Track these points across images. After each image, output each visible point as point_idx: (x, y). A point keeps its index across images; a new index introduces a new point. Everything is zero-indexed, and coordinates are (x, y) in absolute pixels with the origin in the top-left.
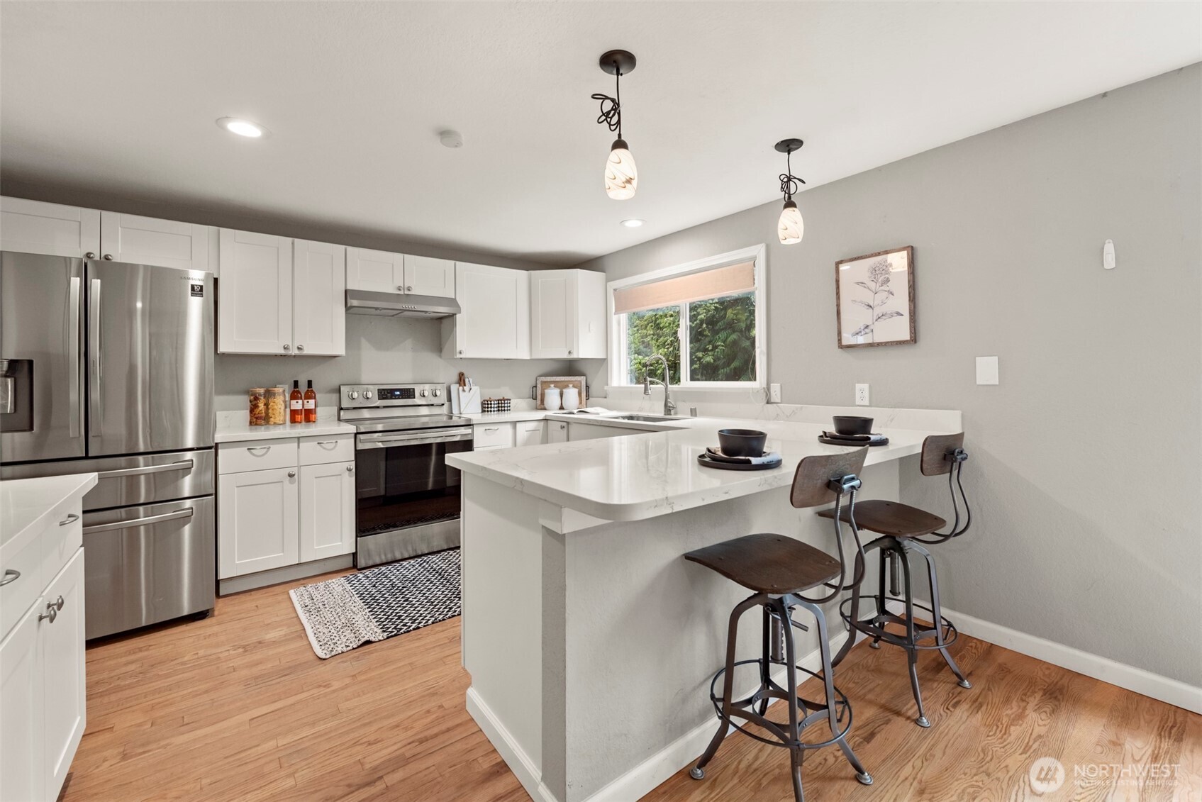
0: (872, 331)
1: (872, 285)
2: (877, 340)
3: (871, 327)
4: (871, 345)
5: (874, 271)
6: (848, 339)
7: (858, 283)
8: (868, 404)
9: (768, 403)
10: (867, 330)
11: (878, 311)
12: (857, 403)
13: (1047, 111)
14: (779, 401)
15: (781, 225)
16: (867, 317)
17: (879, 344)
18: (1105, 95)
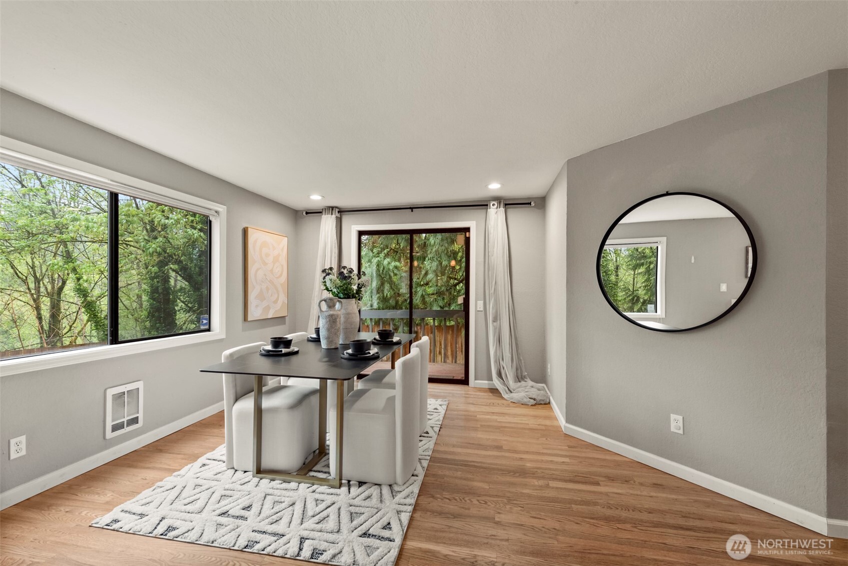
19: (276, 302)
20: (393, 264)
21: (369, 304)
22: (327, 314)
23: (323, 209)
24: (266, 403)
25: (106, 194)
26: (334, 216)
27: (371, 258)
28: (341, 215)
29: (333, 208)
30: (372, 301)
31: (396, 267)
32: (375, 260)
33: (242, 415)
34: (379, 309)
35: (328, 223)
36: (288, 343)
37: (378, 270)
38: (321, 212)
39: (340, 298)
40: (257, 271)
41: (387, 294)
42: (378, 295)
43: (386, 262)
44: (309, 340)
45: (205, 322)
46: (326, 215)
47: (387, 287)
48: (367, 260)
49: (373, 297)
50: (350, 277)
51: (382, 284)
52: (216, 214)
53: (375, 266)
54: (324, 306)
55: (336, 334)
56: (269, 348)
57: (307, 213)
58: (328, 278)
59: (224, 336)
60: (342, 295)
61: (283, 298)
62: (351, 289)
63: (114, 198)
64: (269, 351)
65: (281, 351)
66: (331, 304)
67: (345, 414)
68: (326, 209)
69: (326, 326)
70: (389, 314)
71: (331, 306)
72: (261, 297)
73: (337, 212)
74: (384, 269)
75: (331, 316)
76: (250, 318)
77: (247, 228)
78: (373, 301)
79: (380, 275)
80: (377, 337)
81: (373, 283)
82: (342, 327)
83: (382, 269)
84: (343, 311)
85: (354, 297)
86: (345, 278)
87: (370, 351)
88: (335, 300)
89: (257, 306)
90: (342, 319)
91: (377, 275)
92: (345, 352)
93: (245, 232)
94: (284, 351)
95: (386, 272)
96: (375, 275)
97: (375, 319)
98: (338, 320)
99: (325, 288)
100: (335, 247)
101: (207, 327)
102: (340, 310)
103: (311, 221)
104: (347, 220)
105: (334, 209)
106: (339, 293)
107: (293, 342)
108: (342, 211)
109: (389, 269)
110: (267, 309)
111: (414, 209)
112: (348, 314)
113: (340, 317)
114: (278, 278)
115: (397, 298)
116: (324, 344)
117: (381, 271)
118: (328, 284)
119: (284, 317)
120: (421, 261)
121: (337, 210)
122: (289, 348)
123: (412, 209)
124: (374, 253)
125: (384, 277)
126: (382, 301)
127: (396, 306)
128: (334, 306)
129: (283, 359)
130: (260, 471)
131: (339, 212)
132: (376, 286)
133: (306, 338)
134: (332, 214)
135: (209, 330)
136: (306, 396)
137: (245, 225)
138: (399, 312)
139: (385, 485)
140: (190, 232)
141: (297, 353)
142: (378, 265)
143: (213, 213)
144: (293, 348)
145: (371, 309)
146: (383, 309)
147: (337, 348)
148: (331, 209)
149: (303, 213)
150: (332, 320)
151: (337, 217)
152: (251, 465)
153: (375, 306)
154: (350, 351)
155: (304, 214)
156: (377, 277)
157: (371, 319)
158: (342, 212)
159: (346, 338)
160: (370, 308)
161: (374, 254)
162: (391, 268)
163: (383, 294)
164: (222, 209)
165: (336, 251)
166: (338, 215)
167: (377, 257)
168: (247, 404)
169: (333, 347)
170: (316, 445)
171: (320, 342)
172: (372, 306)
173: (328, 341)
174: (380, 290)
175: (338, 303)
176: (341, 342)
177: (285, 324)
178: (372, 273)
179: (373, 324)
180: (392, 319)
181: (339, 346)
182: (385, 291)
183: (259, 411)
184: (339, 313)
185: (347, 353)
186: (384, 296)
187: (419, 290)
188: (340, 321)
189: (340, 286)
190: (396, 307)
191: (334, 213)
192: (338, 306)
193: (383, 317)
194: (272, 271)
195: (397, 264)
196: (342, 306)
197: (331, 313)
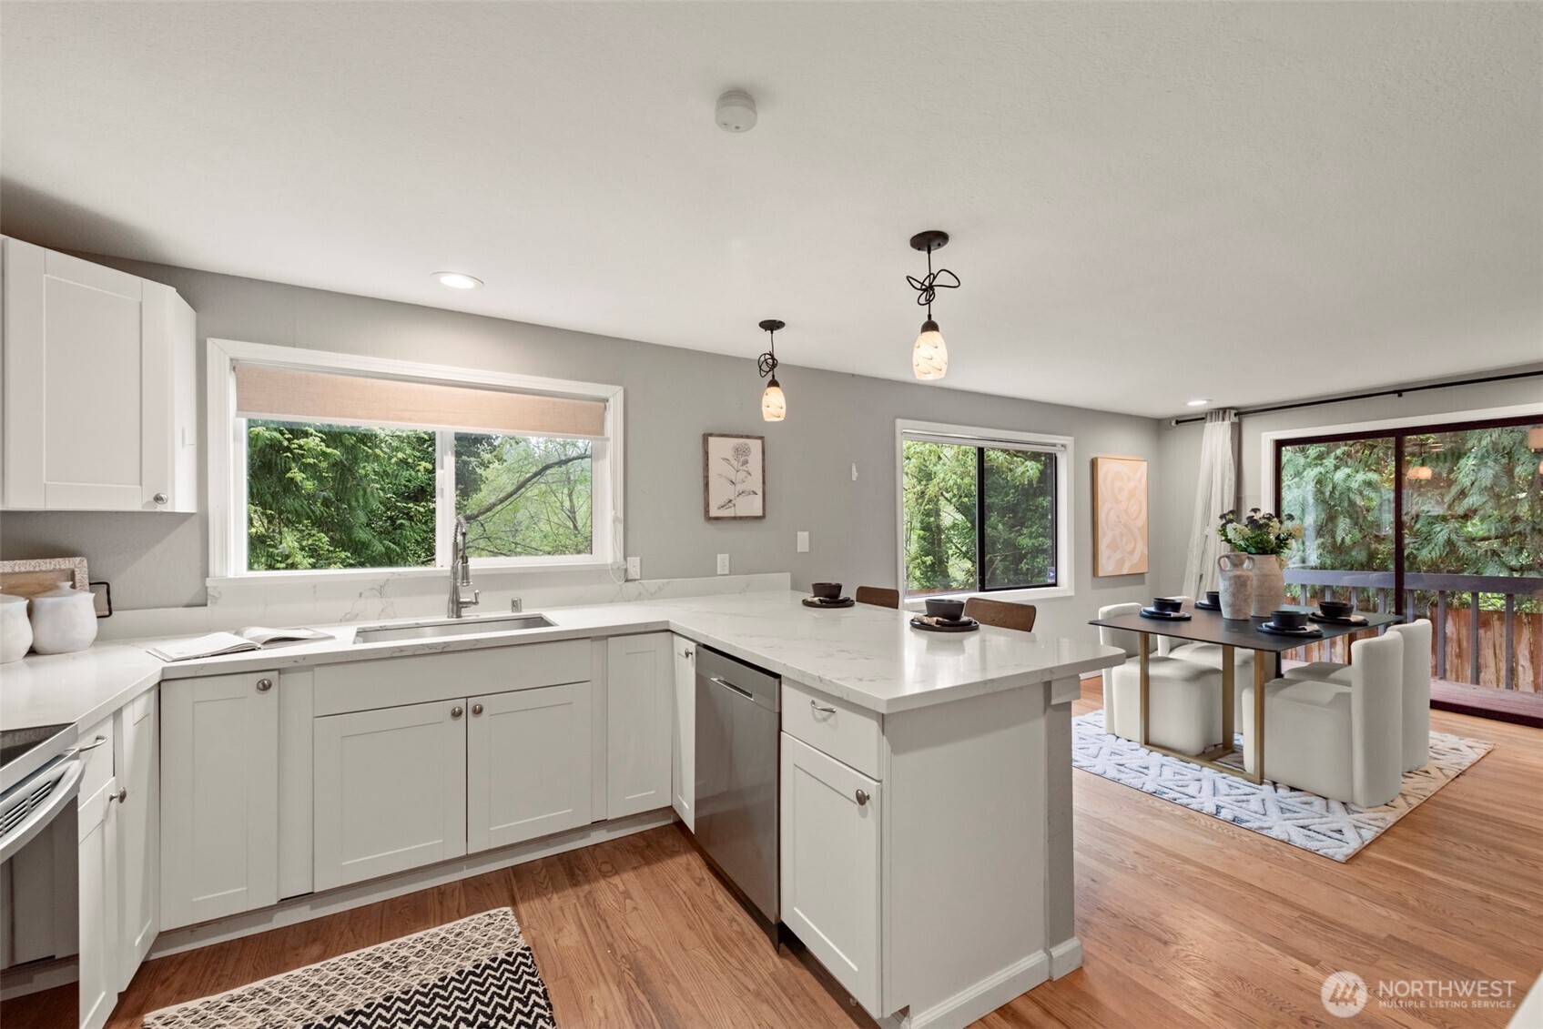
0: (734, 505)
1: (735, 463)
2: (739, 514)
3: (733, 502)
4: (735, 518)
5: (737, 450)
6: (714, 512)
7: (724, 459)
8: (727, 573)
9: (627, 581)
10: (730, 505)
11: (740, 487)
12: (719, 573)
13: (815, 367)
14: (639, 577)
15: (764, 402)
16: (730, 492)
17: (741, 518)
18: (853, 375)
19: (1132, 552)
20: (1361, 477)
21: (1298, 558)
22: (1231, 574)
23: (1206, 414)
24: (1154, 670)
25: (976, 451)
26: (1227, 423)
27: (1300, 469)
28: (1239, 419)
29: (1225, 410)
30: (1304, 551)
31: (1369, 484)
32: (1312, 474)
33: (1124, 680)
34: (1323, 567)
35: (1217, 436)
36: (1176, 607)
37: (1319, 492)
38: (1203, 419)
39: (1250, 553)
40: (1108, 512)
41: (1343, 539)
42: (1320, 541)
43: (1340, 475)
44: (1197, 607)
45: (1052, 574)
46: (1213, 423)
47: (1343, 525)
48: (1292, 473)
49: (1307, 543)
50: (1267, 525)
51: (1331, 518)
52: (1063, 449)
53: (1313, 484)
54: (1226, 564)
55: (1245, 601)
56: (1152, 609)
57: (1177, 422)
58: (1230, 527)
59: (1072, 594)
60: (1253, 550)
61: (1141, 548)
62: (1269, 542)
63: (981, 451)
64: (1152, 613)
65: (1170, 615)
66: (1237, 562)
67: (1268, 699)
68: (1212, 413)
69: (1231, 590)
70: (1346, 579)
71: (1237, 564)
72: (1114, 546)
73: (1232, 415)
74: (1334, 488)
75: (1238, 577)
76: (1101, 574)
77: (1097, 458)
78: (1308, 552)
79: (1324, 502)
80: (1319, 613)
81: (1307, 517)
82: (1253, 594)
83: (1330, 488)
84: (1256, 571)
85: (1273, 552)
86: (1260, 527)
87: (1306, 627)
88: (1244, 557)
89: (1108, 558)
90: (1255, 583)
91: (1317, 500)
92: (1264, 624)
93: (1094, 463)
94: (1173, 614)
95: (1341, 494)
96: (1311, 500)
97: (1313, 586)
98: (1249, 583)
99: (1223, 538)
100: (1230, 470)
101: (1054, 581)
102: (1251, 570)
103: (1184, 435)
104: (1250, 426)
105: (1228, 411)
106: (1248, 546)
107: (1182, 606)
108: (1241, 413)
109: (1349, 489)
110: (1121, 562)
111: (1403, 393)
112: (1265, 576)
113: (1252, 580)
114: (1135, 519)
115: (1373, 546)
116: (1226, 612)
117: (1328, 494)
118: (1231, 535)
119: (1143, 574)
120: (1447, 465)
121: (1233, 412)
122: (1178, 612)
123: (1399, 393)
124: (1308, 457)
125: (1335, 506)
126: (1328, 552)
127: (1368, 562)
128: (1242, 564)
129: (1172, 623)
130: (1147, 743)
131: (1236, 415)
132: (1315, 522)
133: (1193, 604)
134: (1223, 420)
135: (1055, 585)
136: (1201, 675)
137: (1093, 455)
138: (1374, 576)
139: (1335, 800)
140: (994, 456)
141: (1188, 619)
142: (1319, 482)
143: (1059, 447)
144: (1182, 613)
145: (1303, 568)
146: (1333, 568)
147: (1247, 620)
148: (1222, 412)
149: (1171, 423)
150: (1240, 584)
151: (1233, 424)
152: (1137, 734)
153: (1313, 559)
154: (1272, 624)
155: (1173, 423)
156: (1316, 506)
157: (1304, 586)
158: (1240, 415)
159: (1261, 608)
160: (1301, 565)
161: (1308, 460)
162: (1354, 485)
163: (1334, 537)
164: (1068, 440)
165: (1231, 476)
166: (1236, 420)
167: (1316, 465)
168: (1132, 669)
169: (1241, 618)
170: (1219, 739)
171: (1220, 610)
172: (1303, 561)
173: (1233, 610)
174: (1325, 528)
175: (1247, 561)
176: (1253, 614)
177: (1143, 583)
178: (1304, 497)
179: (1308, 595)
180: (1354, 588)
181: (1249, 618)
182: (1338, 533)
183: (1146, 679)
184: (1250, 573)
185: (1267, 626)
186: (1335, 542)
187: (1439, 529)
188: (1252, 585)
189: (1251, 538)
190: (1367, 566)
191: (1227, 418)
192: (1247, 564)
193: (1334, 584)
194: (1126, 511)
195: (1373, 476)
196: (1254, 565)
197: (1239, 573)
